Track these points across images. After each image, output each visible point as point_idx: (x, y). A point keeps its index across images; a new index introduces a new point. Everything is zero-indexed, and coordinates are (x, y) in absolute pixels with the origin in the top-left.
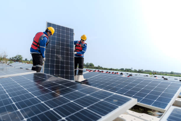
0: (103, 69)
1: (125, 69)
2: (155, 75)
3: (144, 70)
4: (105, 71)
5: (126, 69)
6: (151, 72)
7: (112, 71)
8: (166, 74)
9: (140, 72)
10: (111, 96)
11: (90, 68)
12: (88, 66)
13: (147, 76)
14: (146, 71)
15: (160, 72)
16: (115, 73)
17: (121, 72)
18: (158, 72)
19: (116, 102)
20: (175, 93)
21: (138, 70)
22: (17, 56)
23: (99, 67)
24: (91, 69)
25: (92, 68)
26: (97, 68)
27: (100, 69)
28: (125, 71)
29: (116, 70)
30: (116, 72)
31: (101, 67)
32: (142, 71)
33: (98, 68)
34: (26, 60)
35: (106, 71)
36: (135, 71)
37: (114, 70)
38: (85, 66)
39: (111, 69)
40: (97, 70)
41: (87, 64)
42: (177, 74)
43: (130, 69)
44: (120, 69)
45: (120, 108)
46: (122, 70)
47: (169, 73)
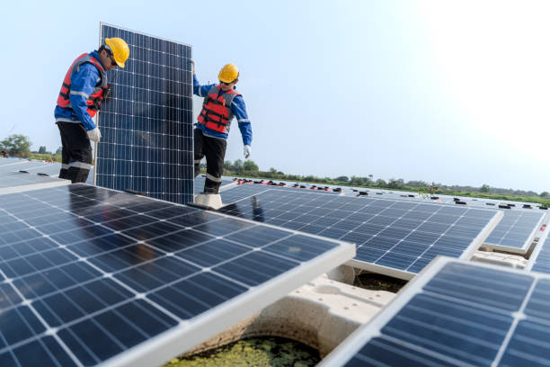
0: (284, 178)
1: (350, 180)
2: (435, 196)
3: (406, 182)
4: (289, 184)
5: (353, 179)
6: (425, 185)
7: (312, 184)
8: (469, 192)
9: (394, 186)
10: (284, 238)
11: (246, 175)
12: (241, 169)
13: (412, 196)
14: (410, 184)
15: (452, 188)
16: (319, 189)
17: (336, 187)
18: (445, 187)
19: (296, 254)
20: (475, 236)
21: (387, 182)
22: (11, 140)
23: (273, 171)
24: (248, 179)
25: (252, 176)
26: (266, 175)
27: (276, 178)
28: (350, 184)
29: (324, 181)
30: (323, 186)
31: (280, 173)
32: (400, 185)
33: (271, 175)
34: (42, 150)
35: (294, 183)
36: (381, 185)
37: (317, 181)
38: (230, 170)
39: (309, 179)
40: (266, 181)
41: (237, 163)
42: (499, 191)
43: (365, 180)
44: (335, 180)
45: (305, 266)
46: (342, 180)
47: (475, 190)
